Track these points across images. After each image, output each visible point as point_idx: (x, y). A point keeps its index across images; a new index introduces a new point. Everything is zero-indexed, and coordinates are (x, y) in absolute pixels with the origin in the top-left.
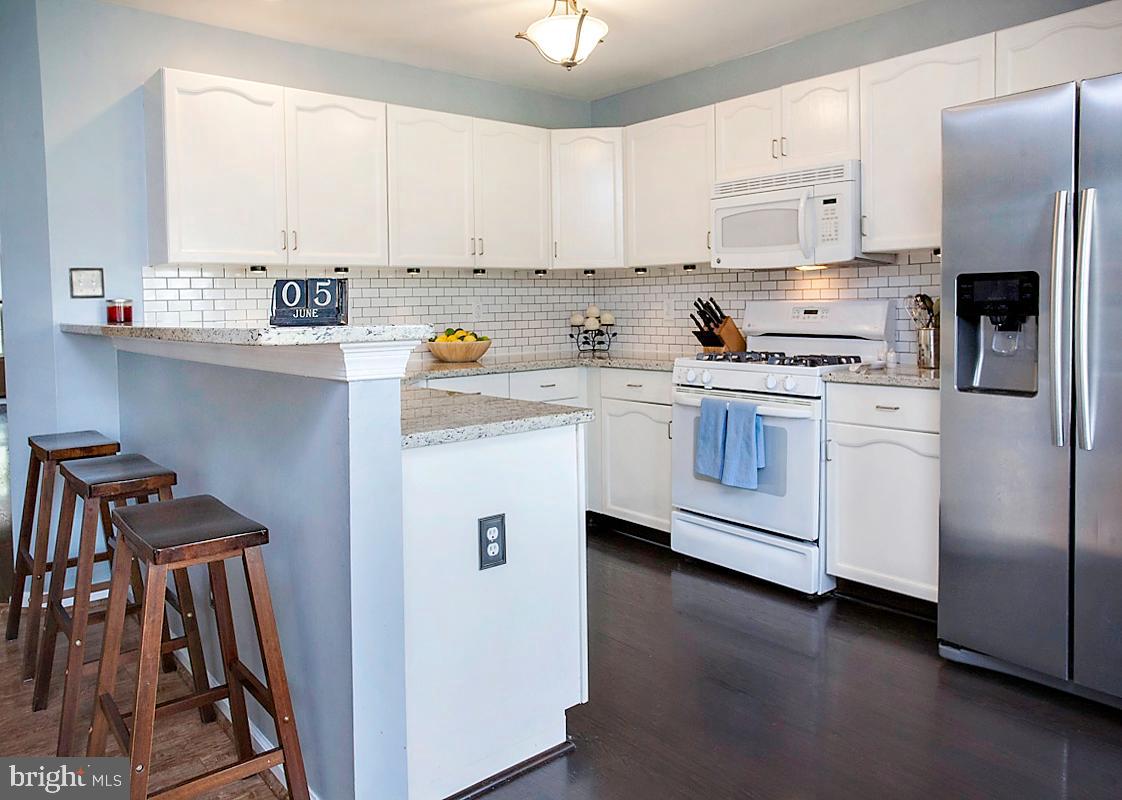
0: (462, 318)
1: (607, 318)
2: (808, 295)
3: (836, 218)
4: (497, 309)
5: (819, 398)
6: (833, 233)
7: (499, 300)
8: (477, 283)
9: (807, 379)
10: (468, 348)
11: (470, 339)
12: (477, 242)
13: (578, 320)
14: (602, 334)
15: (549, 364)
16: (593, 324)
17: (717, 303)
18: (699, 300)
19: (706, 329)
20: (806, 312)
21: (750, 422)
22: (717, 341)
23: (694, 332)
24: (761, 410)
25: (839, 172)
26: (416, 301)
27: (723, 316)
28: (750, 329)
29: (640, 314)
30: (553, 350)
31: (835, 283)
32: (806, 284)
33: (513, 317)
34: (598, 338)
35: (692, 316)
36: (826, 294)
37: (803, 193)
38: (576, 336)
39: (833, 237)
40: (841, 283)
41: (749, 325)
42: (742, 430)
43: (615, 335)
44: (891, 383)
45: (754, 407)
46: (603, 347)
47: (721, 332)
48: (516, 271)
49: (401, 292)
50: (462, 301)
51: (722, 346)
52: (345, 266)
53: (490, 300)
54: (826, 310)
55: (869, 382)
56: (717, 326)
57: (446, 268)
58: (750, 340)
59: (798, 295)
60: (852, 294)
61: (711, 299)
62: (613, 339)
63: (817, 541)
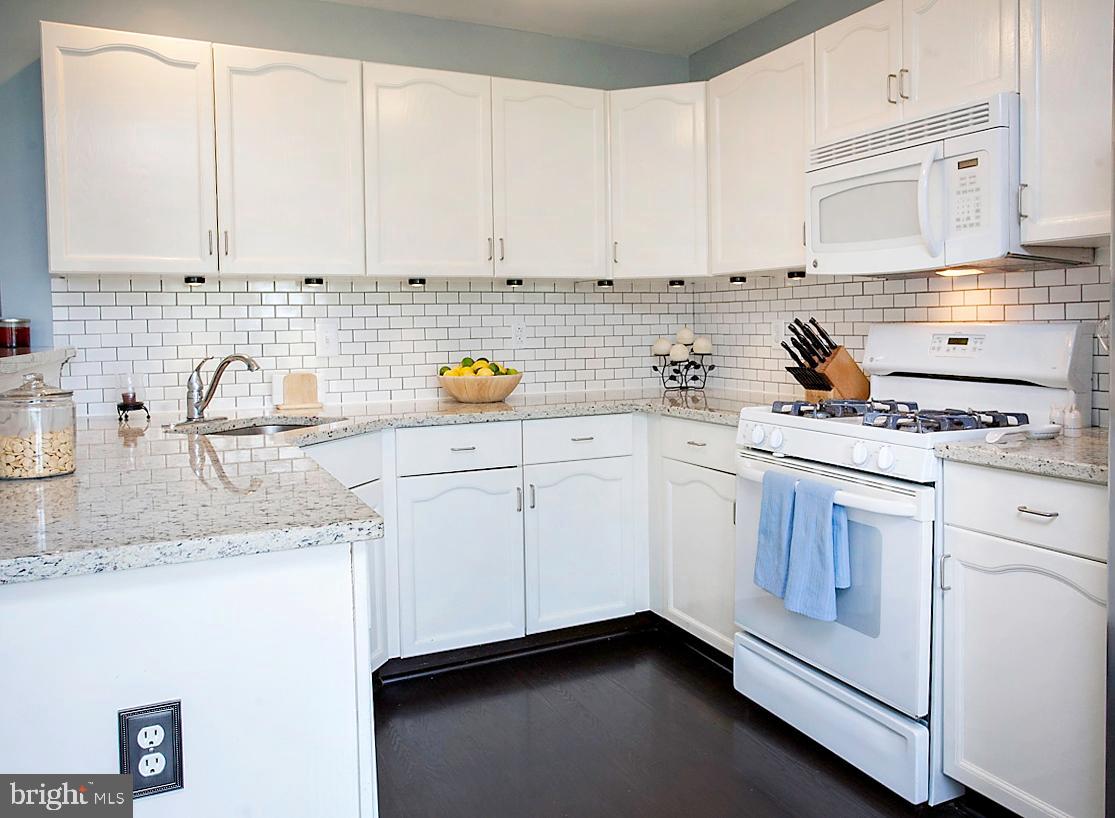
0: (497, 344)
1: (702, 346)
2: (961, 314)
3: (978, 189)
4: (550, 332)
5: (932, 484)
6: (972, 215)
7: (550, 320)
8: (511, 298)
9: (914, 451)
10: (482, 385)
11: (486, 373)
12: (497, 243)
13: (662, 348)
14: (697, 367)
15: (583, 408)
16: (680, 354)
17: (821, 326)
18: (797, 322)
19: (807, 365)
20: (952, 341)
21: (824, 516)
22: (823, 383)
23: (788, 369)
24: (841, 497)
25: (981, 112)
26: (430, 322)
27: (833, 346)
28: (874, 364)
29: (744, 340)
30: (632, 387)
31: (998, 297)
32: (955, 298)
33: (570, 342)
34: (692, 372)
35: (786, 347)
36: (986, 313)
37: (925, 154)
38: (661, 369)
39: (973, 220)
40: (1010, 297)
41: (872, 359)
42: (813, 525)
43: (712, 368)
44: (1042, 469)
45: (832, 491)
46: (698, 384)
47: (828, 369)
48: (576, 282)
49: (408, 310)
50: (497, 321)
51: (830, 389)
52: (318, 277)
53: (540, 321)
54: (980, 338)
55: (1007, 466)
56: (823, 361)
57: (451, 278)
58: (874, 381)
59: (944, 314)
60: (1026, 313)
61: (813, 321)
62: (710, 373)
63: (928, 718)
